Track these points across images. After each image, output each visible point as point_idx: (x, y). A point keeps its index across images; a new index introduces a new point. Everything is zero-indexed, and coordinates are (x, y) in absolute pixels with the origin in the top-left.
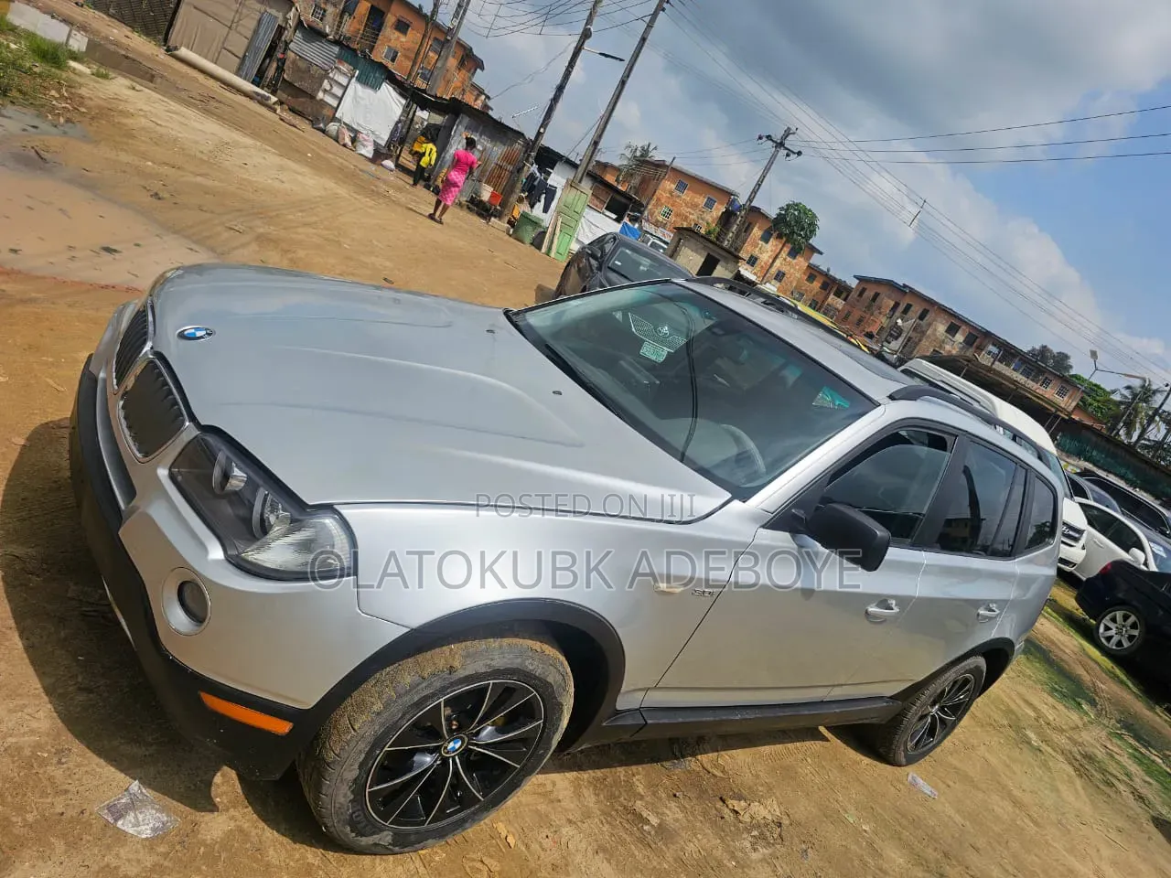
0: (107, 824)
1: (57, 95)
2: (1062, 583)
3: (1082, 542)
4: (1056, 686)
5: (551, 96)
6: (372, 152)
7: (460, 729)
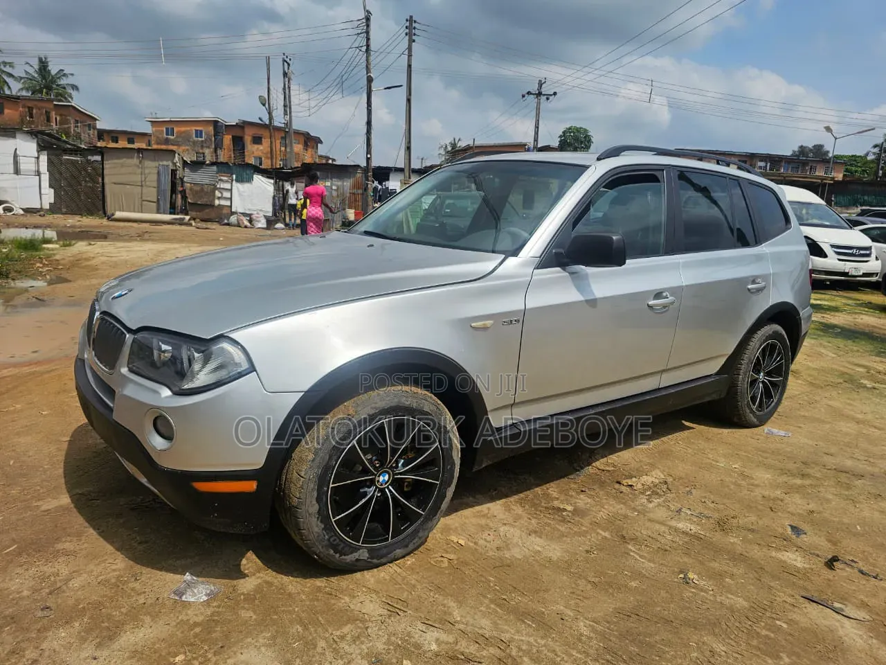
0: (176, 601)
1: (41, 265)
2: (875, 292)
3: (873, 256)
4: (882, 350)
5: (365, 131)
6: (265, 223)
7: (382, 465)
